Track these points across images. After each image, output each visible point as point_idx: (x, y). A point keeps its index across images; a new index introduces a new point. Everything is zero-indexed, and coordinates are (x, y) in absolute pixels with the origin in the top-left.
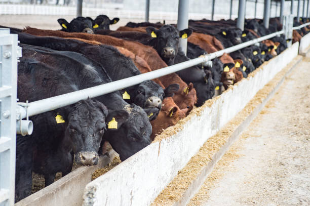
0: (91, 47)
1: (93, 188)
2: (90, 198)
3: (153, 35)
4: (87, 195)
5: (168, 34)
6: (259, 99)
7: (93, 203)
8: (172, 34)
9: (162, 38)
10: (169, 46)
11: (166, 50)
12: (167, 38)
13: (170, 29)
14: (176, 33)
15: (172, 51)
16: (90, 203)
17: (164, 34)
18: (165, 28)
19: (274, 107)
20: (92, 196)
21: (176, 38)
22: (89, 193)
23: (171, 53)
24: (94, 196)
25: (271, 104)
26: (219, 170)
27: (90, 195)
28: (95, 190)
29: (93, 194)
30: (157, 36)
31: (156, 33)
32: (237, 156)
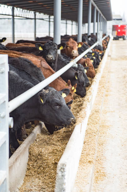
0: (13, 59)
1: (64, 164)
2: (62, 172)
3: (40, 49)
4: (60, 170)
5: (50, 47)
6: (103, 87)
7: (65, 175)
8: (52, 47)
9: (46, 50)
10: (50, 54)
11: (48, 57)
12: (49, 49)
13: (51, 43)
14: (55, 46)
15: (51, 57)
16: (63, 176)
17: (47, 47)
18: (48, 44)
19: (111, 91)
20: (64, 171)
21: (55, 49)
22: (61, 168)
23: (51, 58)
24: (65, 170)
25: (108, 89)
26: (102, 138)
27: (62, 170)
28: (66, 166)
29: (64, 169)
30: (43, 49)
31: (42, 47)
32: (108, 126)
